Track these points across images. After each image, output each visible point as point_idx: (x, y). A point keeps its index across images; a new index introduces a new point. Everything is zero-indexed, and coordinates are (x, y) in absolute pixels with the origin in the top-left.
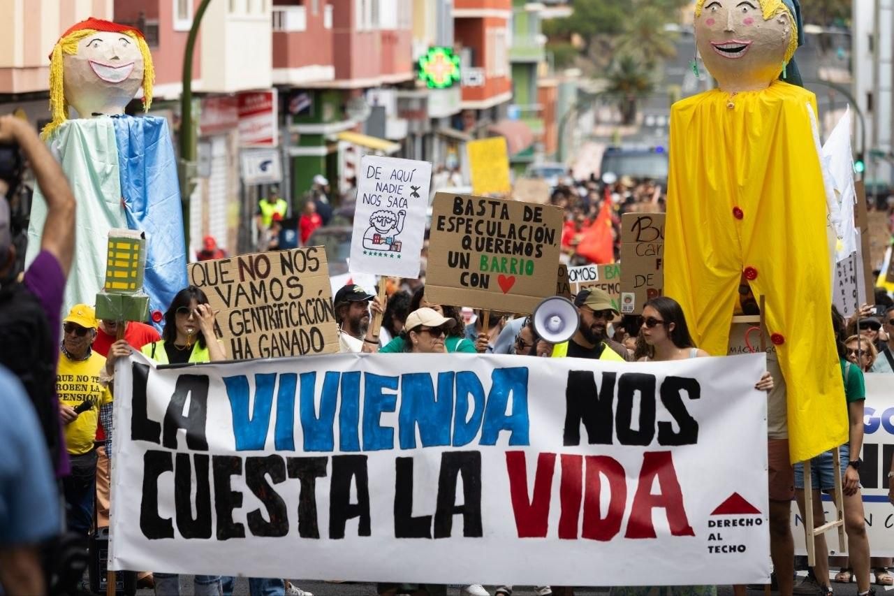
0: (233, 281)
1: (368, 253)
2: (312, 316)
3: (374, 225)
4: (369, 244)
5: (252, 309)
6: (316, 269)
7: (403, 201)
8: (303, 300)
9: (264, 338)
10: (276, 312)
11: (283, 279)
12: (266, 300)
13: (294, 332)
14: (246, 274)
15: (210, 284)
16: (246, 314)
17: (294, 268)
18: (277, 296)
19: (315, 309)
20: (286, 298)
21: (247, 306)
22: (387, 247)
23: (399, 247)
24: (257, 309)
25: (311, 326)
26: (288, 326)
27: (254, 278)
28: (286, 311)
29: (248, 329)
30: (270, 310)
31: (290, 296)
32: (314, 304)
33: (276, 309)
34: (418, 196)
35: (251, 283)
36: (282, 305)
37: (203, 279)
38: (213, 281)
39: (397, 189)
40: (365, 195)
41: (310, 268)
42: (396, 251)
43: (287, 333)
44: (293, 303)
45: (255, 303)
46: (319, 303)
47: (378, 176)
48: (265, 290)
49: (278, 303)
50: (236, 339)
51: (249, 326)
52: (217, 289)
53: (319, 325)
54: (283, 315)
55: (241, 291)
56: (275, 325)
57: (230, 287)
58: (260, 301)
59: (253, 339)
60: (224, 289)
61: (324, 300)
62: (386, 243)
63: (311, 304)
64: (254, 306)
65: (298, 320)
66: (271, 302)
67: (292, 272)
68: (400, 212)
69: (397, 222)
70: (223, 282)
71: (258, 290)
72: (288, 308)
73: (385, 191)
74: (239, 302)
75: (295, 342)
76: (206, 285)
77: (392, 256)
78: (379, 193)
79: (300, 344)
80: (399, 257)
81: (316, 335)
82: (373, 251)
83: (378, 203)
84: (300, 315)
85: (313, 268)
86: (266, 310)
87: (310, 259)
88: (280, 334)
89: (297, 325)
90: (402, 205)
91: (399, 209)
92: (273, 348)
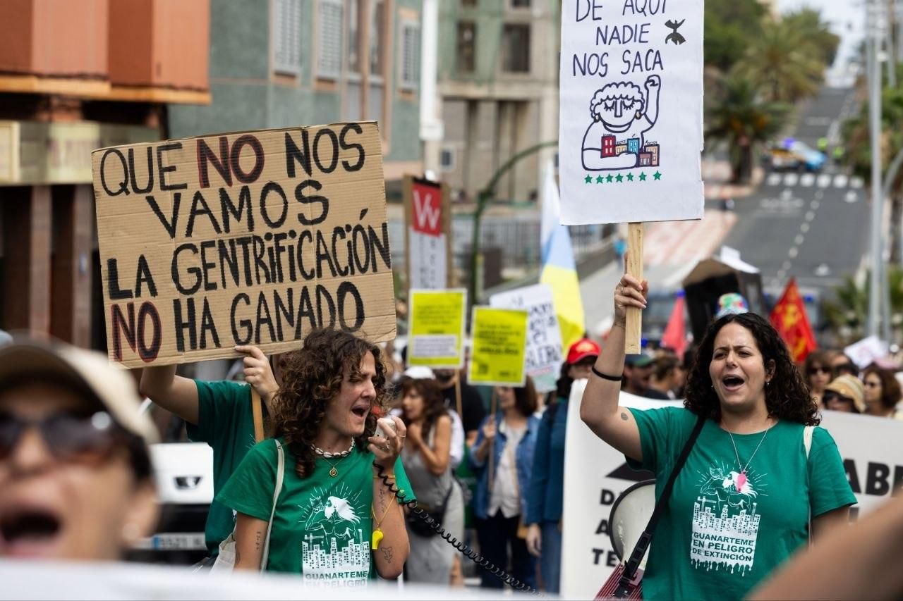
0: (184, 186)
1: (594, 180)
2: (343, 261)
3: (600, 119)
4: (594, 159)
5: (221, 243)
6: (358, 167)
7: (652, 56)
8: (327, 229)
9: (242, 300)
10: (270, 249)
11: (289, 186)
12: (251, 225)
13: (305, 291)
14: (213, 172)
15: (137, 191)
16: (208, 250)
17: (313, 163)
18: (274, 219)
19: (352, 247)
20: (292, 223)
21: (211, 235)
22: (632, 159)
23: (655, 155)
24: (231, 242)
25: (340, 280)
26: (293, 278)
27: (230, 183)
28: (291, 248)
29: (210, 281)
30: (258, 245)
31: (301, 218)
32: (349, 236)
33: (272, 243)
34: (682, 40)
35: (222, 192)
36: (283, 236)
37: (123, 180)
38: (142, 184)
39: (637, 33)
40: (575, 57)
41: (346, 164)
42: (651, 165)
43: (290, 291)
44: (307, 233)
45: (227, 230)
46: (359, 234)
47: (598, 13)
48: (249, 206)
49: (275, 231)
50: (184, 300)
51: (214, 276)
52: (151, 201)
53: (356, 279)
54: (284, 257)
55: (200, 206)
56: (267, 275)
57: (177, 198)
58: (238, 228)
59: (220, 302)
60: (165, 201)
61: (370, 228)
62: (628, 152)
63: (343, 236)
64: (225, 237)
65: (315, 267)
66: (261, 229)
67: (308, 170)
68: (648, 81)
69: (644, 103)
70: (164, 188)
71: (236, 204)
72: (295, 242)
73: (615, 42)
74: (194, 228)
75: (306, 309)
76: (128, 193)
77: (643, 177)
78: (603, 47)
79: (316, 314)
80: (657, 176)
81: (349, 297)
82: (604, 174)
83: (602, 69)
84: (320, 258)
85: (351, 165)
86: (250, 246)
87: (346, 147)
88: (275, 293)
89: (311, 277)
90: (650, 65)
91: (646, 74)
92: (260, 321)
